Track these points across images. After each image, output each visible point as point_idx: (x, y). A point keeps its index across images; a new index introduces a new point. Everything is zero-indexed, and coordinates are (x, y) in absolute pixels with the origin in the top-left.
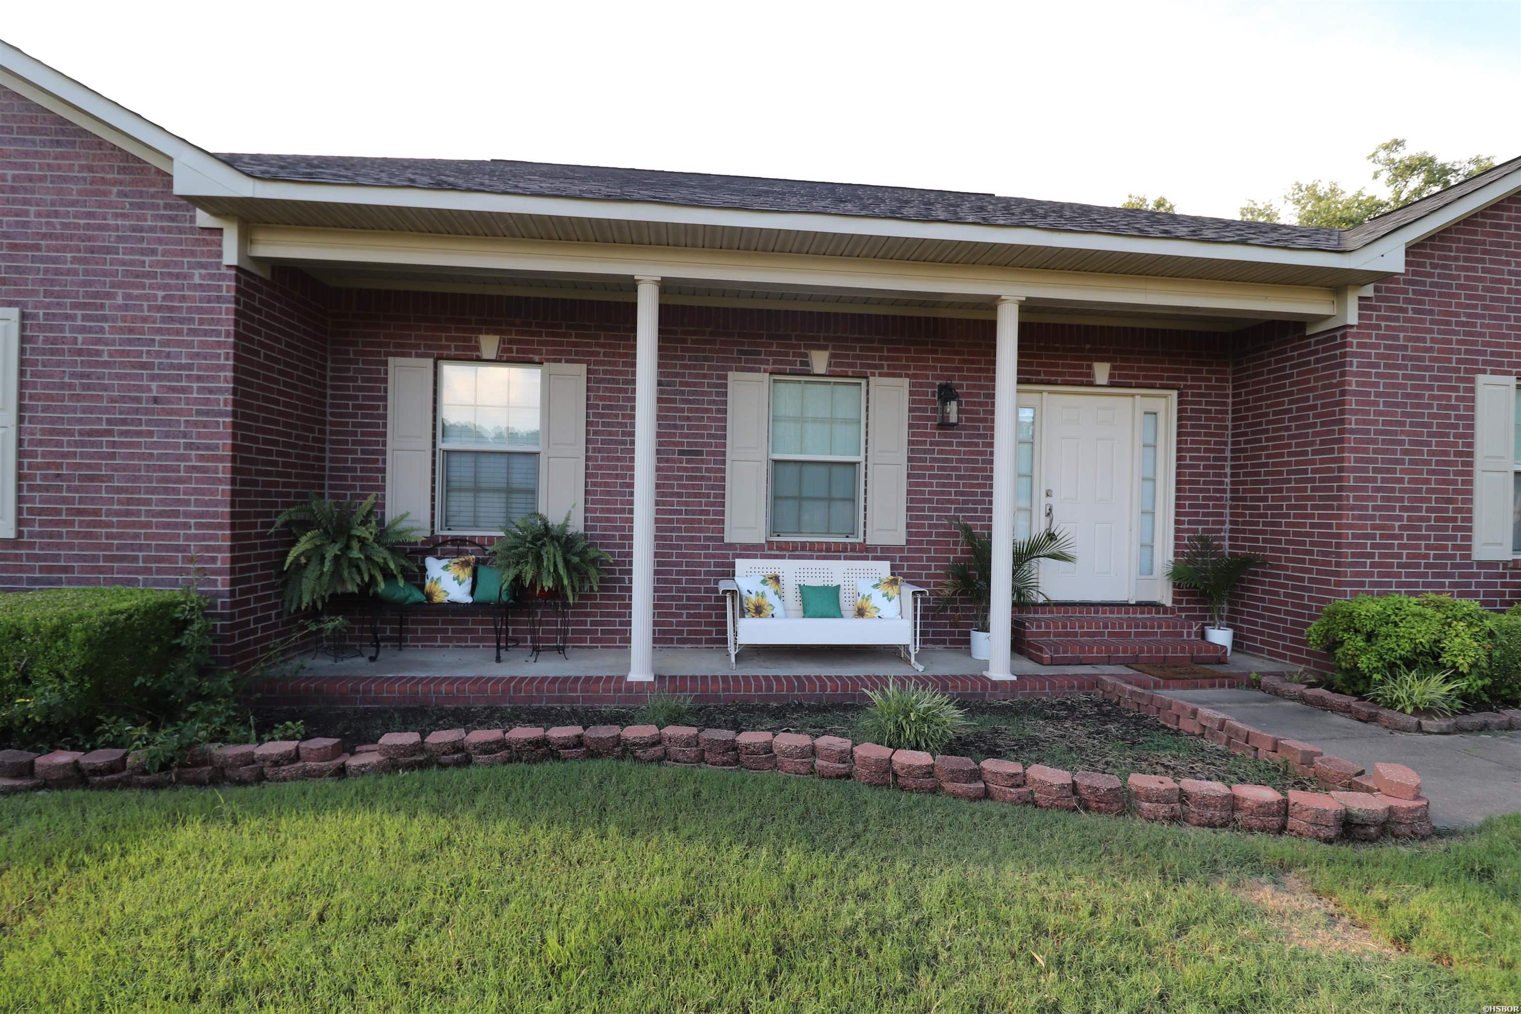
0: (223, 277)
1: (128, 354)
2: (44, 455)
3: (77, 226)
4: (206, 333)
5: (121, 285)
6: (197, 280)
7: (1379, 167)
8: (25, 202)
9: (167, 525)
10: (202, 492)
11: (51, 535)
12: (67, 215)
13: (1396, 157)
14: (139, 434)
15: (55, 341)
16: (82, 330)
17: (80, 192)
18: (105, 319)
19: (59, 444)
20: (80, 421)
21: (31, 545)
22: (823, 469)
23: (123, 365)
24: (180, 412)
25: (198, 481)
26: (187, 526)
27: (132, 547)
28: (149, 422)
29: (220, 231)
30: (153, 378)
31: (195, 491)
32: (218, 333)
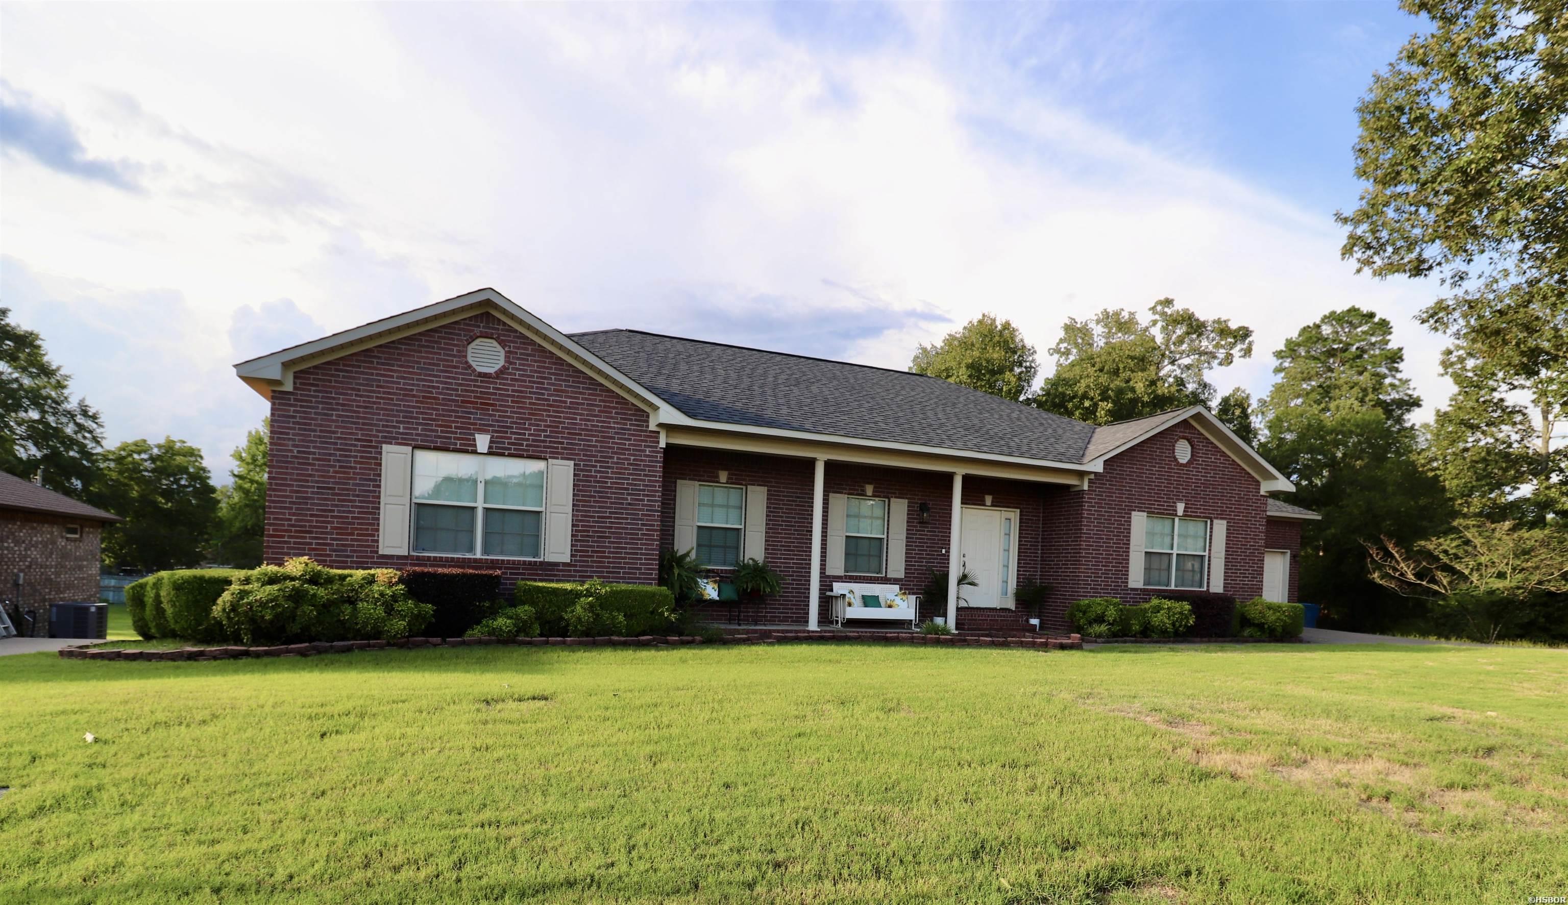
0: (658, 452)
1: (618, 483)
2: (582, 526)
3: (598, 426)
4: (651, 476)
5: (616, 453)
6: (647, 453)
7: (1157, 317)
8: (575, 414)
9: (633, 559)
10: (648, 544)
11: (584, 561)
12: (593, 421)
13: (1168, 311)
14: (623, 518)
15: (587, 476)
16: (599, 472)
17: (599, 411)
18: (609, 467)
19: (589, 521)
20: (598, 512)
21: (576, 566)
22: (867, 541)
23: (616, 488)
24: (640, 510)
25: (646, 539)
26: (641, 559)
27: (618, 568)
28: (627, 514)
29: (658, 433)
30: (628, 494)
31: (645, 544)
32: (656, 476)
